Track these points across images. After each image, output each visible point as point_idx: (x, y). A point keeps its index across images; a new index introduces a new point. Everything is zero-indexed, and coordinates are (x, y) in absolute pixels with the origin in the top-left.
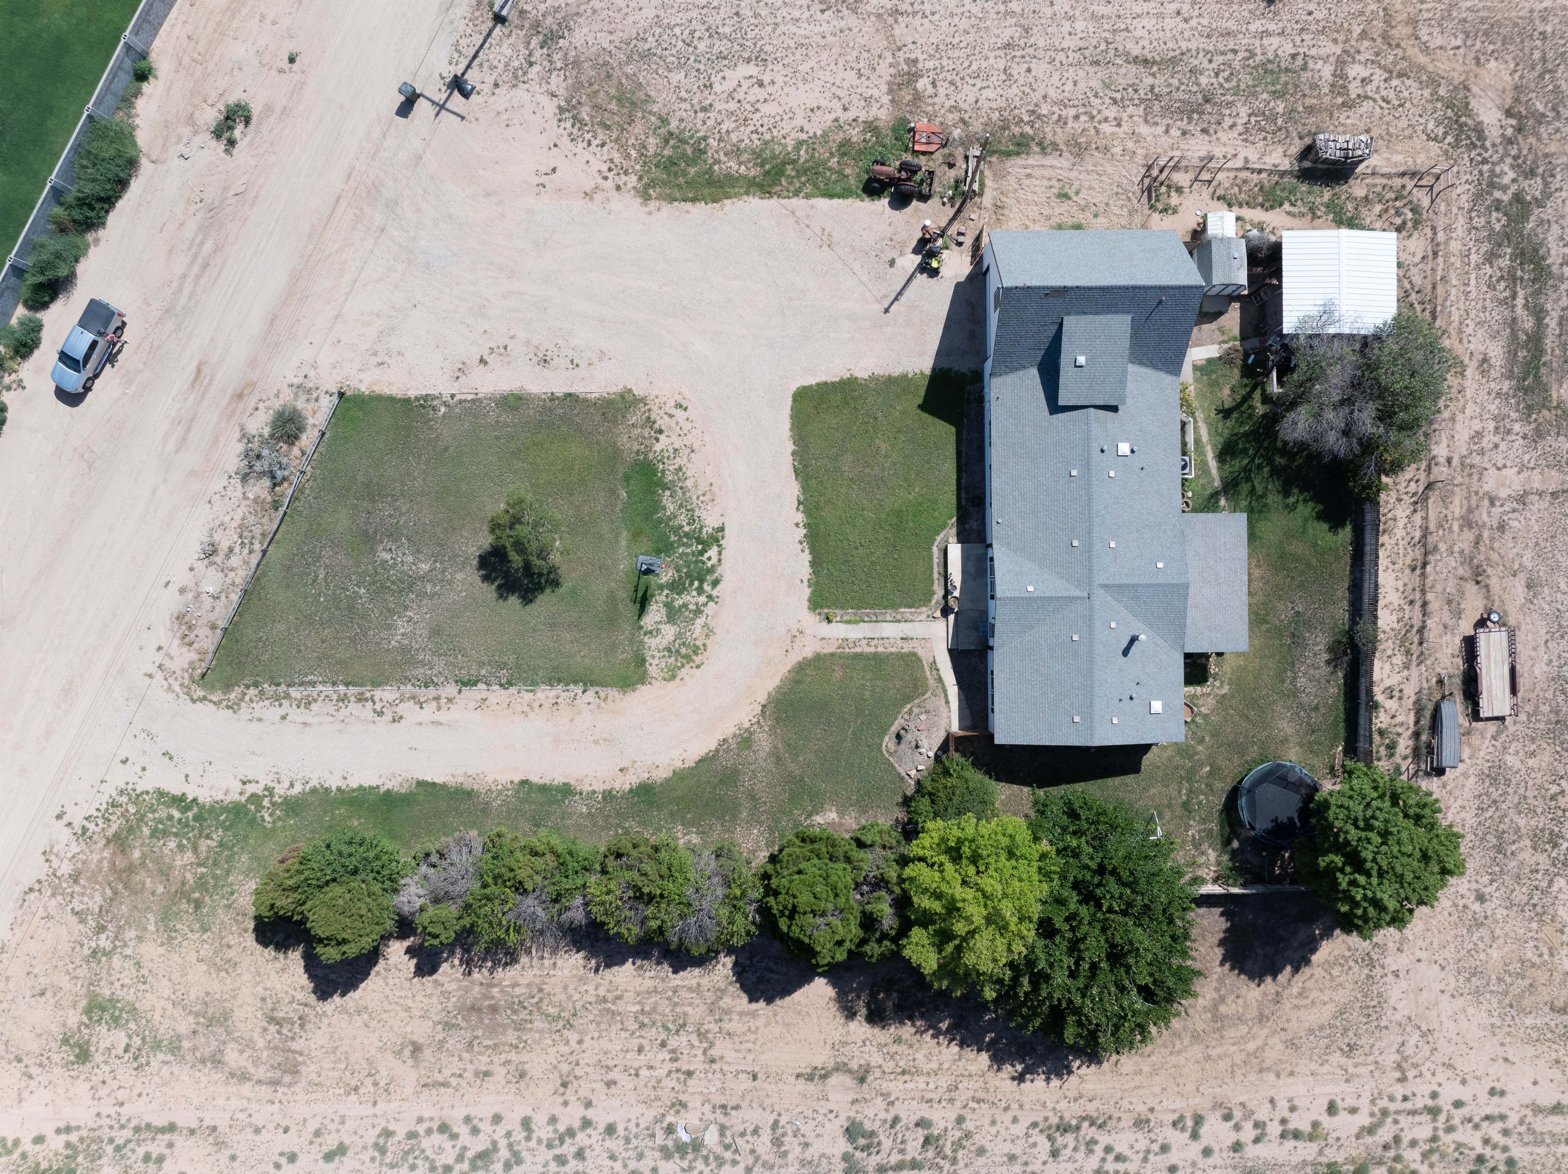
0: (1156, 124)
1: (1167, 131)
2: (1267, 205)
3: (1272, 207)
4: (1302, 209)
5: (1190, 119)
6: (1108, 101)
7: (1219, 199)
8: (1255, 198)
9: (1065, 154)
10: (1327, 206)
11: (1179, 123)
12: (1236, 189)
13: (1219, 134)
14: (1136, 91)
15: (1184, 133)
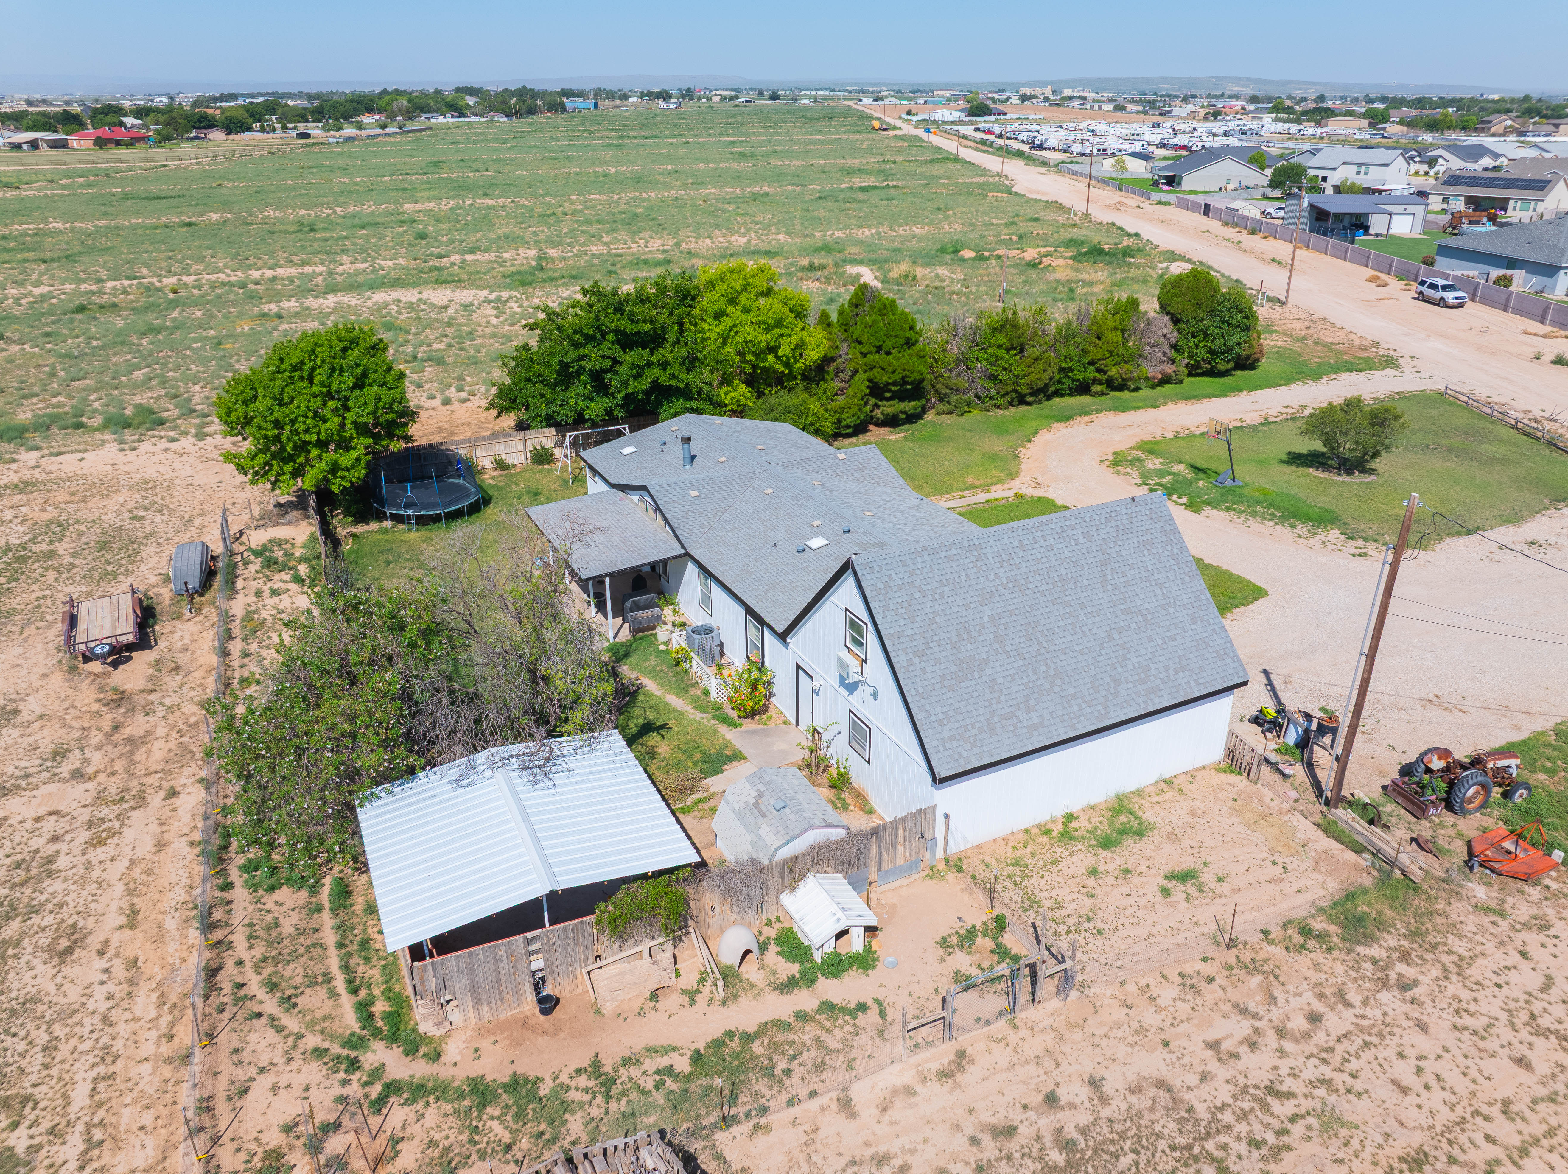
0: (1135, 1090)
1: (1094, 1083)
2: (735, 1044)
3: (718, 1044)
4: (635, 1072)
5: (1067, 1146)
6: (1288, 1084)
7: (862, 1007)
8: (774, 1045)
9: (1255, 938)
10: (566, 1107)
11: (1085, 1119)
12: (832, 1043)
13: (960, 1142)
14: (1255, 1144)
15: (1051, 1100)
